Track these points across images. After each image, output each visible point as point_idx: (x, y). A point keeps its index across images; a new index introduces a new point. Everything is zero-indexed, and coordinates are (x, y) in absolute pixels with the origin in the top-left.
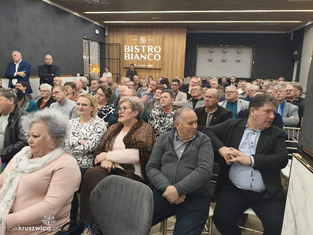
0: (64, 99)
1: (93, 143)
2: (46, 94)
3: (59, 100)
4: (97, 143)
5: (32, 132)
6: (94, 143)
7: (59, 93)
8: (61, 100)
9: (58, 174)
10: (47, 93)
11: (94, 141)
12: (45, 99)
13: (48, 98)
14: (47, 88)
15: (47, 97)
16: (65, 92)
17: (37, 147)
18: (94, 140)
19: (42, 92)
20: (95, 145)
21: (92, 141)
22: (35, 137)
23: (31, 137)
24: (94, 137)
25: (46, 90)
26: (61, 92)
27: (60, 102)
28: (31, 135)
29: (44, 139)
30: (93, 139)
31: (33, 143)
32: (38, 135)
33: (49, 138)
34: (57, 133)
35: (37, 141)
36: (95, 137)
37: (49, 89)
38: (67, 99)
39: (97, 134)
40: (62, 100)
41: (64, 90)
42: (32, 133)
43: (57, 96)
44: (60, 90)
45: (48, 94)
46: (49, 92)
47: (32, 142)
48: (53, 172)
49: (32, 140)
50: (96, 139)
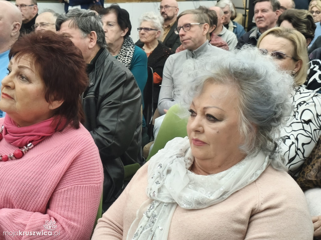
0: (201, 42)
1: (290, 147)
2: (150, 35)
3: (190, 44)
4: (300, 146)
5: (205, 105)
6: (293, 147)
7: (192, 29)
8: (195, 45)
9: (266, 219)
10: (153, 35)
11: (293, 143)
12: (148, 47)
13: (154, 44)
14: (153, 22)
15: (152, 41)
16: (206, 27)
17: (211, 146)
18: (293, 139)
19: (143, 31)
20: (296, 152)
21: (288, 142)
22: (212, 118)
23: (198, 117)
24: (293, 133)
25: (150, 27)
26: (197, 27)
27: (191, 49)
28: (199, 112)
29: (233, 127)
30: (289, 138)
31: (203, 132)
32: (220, 115)
33: (244, 127)
34: (265, 119)
35: (213, 132)
36: (295, 134)
37: (156, 25)
38: (206, 44)
39: (300, 126)
40: (198, 45)
41: (204, 21)
42: (205, 108)
43: (188, 35)
44: (195, 21)
45: (153, 37)
46: (156, 32)
47: (200, 129)
48: (253, 214)
49: (200, 126)
50: (297, 139)
